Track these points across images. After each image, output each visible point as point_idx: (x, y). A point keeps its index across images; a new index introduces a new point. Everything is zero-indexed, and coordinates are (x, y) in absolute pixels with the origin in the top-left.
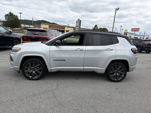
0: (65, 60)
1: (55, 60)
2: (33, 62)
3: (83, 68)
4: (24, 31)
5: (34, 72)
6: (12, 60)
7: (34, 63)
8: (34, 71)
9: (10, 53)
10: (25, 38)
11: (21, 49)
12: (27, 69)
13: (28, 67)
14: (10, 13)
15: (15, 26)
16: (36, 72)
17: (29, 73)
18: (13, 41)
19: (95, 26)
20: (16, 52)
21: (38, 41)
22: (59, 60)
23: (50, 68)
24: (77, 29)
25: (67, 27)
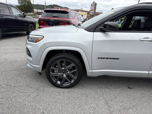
0: (118, 59)
1: (101, 58)
2: (64, 60)
3: (147, 72)
4: (37, 16)
5: (65, 76)
6: (30, 55)
7: (65, 62)
8: (64, 74)
9: (26, 43)
10: (42, 22)
11: (43, 36)
12: (53, 71)
13: (55, 67)
15: (28, 11)
16: (68, 76)
17: (57, 76)
18: (28, 26)
20: (35, 42)
21: (59, 25)
22: (107, 58)
23: (91, 71)
24: (91, 13)
25: (80, 11)
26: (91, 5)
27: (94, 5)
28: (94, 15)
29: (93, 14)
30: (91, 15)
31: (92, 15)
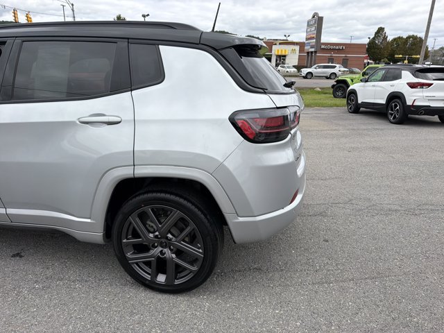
14: (119, 18)
19: (376, 33)
24: (309, 47)
25: (278, 43)
26: (308, 25)
27: (315, 23)
28: (316, 52)
29: (313, 50)
30: (308, 53)
31: (312, 52)
